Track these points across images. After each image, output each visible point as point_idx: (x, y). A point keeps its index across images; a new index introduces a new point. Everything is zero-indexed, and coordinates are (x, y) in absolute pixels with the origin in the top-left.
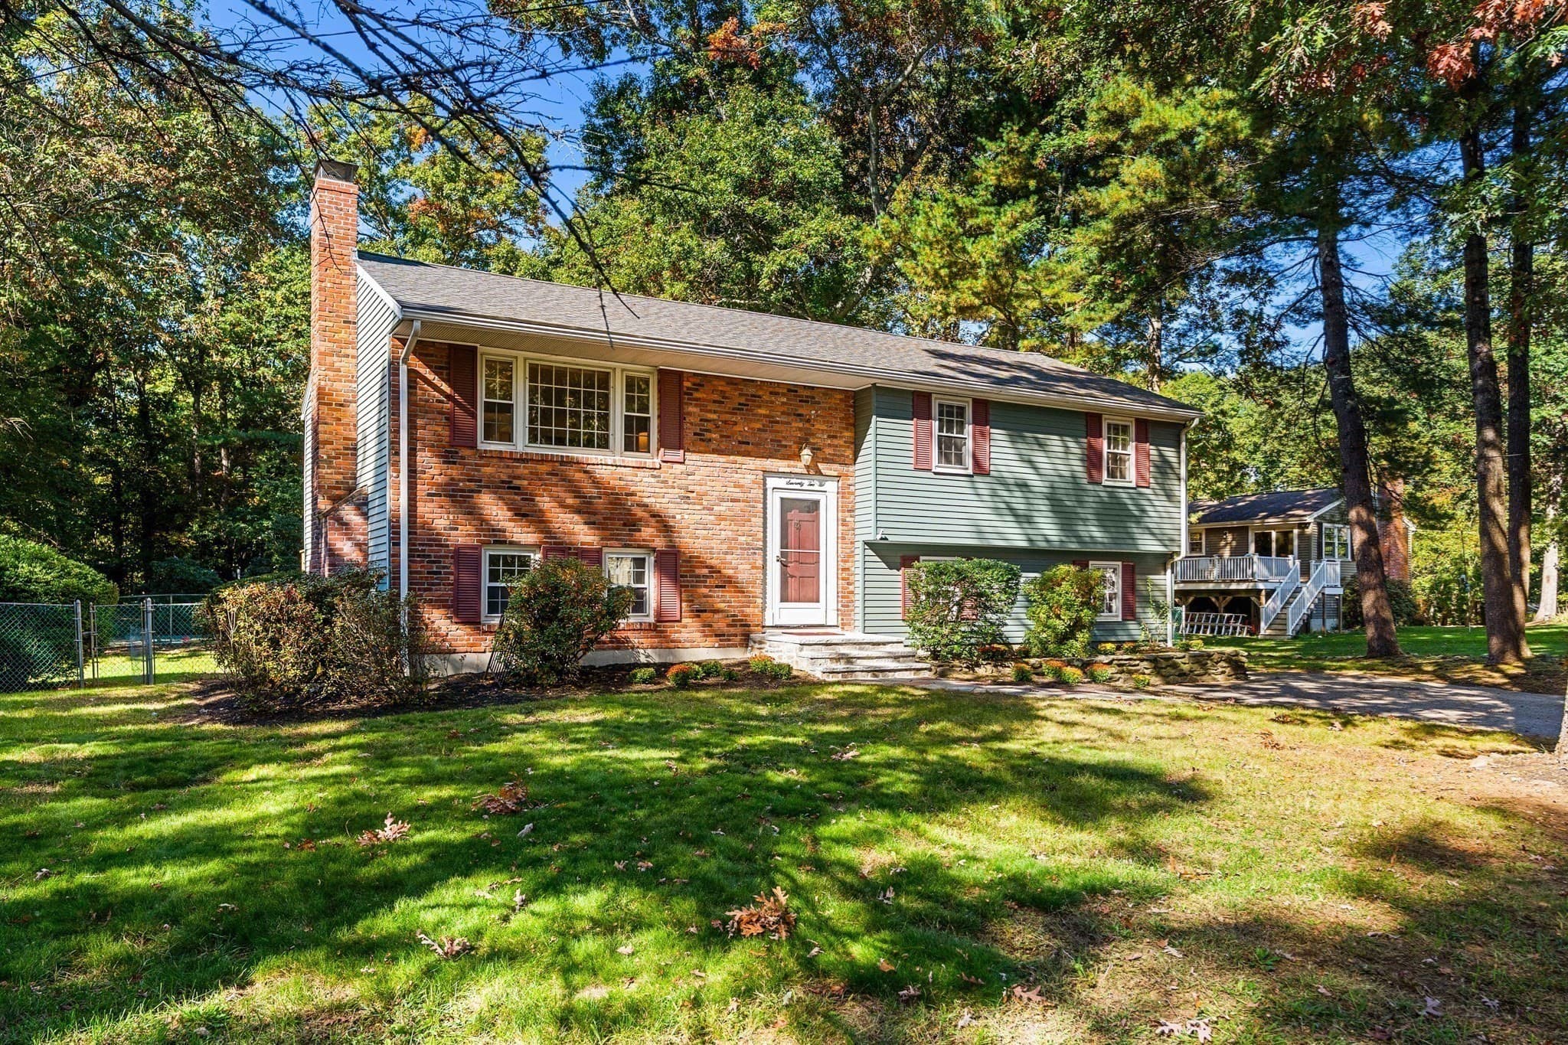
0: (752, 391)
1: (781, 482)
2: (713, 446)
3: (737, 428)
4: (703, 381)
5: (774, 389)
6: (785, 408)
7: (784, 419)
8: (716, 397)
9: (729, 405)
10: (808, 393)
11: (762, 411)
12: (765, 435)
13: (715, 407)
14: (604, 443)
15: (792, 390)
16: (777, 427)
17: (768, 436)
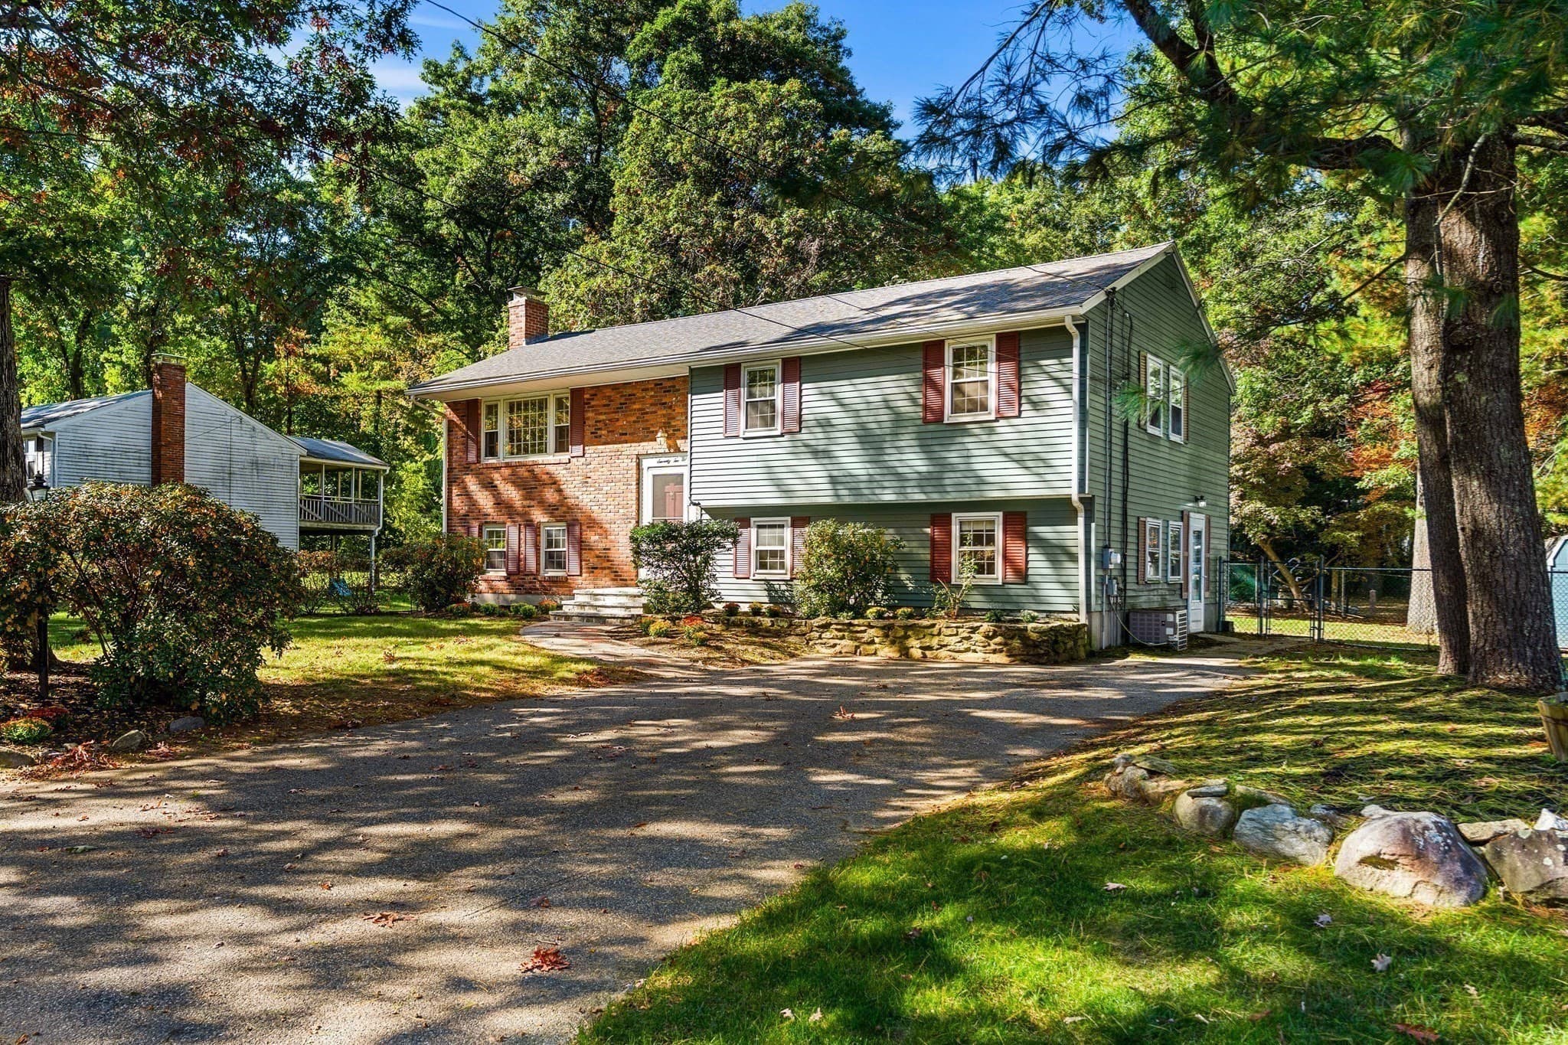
0: (629, 391)
1: (653, 462)
2: (603, 439)
3: (618, 424)
4: (597, 390)
5: (644, 386)
6: (652, 401)
7: (653, 409)
8: (605, 402)
9: (613, 406)
10: (670, 384)
11: (636, 406)
12: (638, 425)
13: (603, 410)
14: (543, 450)
15: (658, 384)
16: (647, 417)
17: (640, 425)
